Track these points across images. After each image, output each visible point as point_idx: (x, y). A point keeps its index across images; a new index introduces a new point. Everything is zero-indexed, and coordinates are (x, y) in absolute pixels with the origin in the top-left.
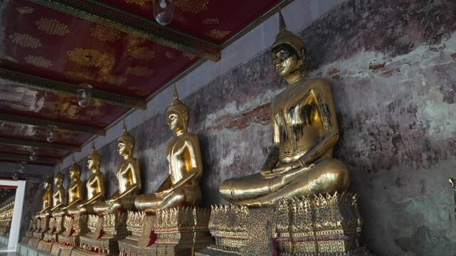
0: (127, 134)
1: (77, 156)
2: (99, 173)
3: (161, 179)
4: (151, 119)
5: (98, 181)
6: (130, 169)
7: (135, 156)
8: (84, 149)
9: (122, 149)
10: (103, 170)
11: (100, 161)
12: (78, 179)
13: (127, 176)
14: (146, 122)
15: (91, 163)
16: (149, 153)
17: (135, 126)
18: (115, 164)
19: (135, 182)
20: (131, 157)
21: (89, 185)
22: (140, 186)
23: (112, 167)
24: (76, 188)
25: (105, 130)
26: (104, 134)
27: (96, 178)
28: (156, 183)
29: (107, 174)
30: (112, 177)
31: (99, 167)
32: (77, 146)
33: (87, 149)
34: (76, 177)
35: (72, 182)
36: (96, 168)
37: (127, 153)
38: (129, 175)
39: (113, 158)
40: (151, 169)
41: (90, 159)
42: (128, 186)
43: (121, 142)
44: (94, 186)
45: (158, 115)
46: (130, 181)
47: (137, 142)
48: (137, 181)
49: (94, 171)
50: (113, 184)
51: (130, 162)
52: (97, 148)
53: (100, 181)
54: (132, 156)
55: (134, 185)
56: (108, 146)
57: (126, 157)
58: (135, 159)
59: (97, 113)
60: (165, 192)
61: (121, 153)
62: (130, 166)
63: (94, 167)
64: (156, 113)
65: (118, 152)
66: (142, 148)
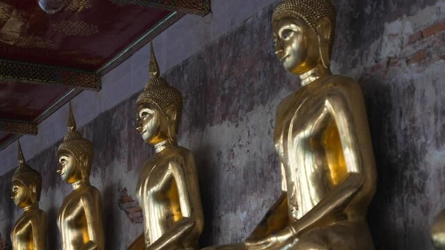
0: (161, 83)
1: (30, 145)
2: (88, 192)
4: (223, 41)
5: (87, 211)
6: (171, 179)
7: (183, 142)
8: (42, 127)
9: (148, 126)
10: (96, 182)
11: (90, 157)
12: (35, 207)
13: (166, 196)
14: (210, 49)
15: (67, 163)
16: (222, 134)
17: (180, 62)
18: (129, 169)
19: (185, 212)
20: (172, 145)
21: (63, 224)
22: (200, 224)
23: (122, 173)
24: (30, 228)
25: (101, 75)
26: (97, 86)
27: (82, 203)
28: (243, 216)
29: (109, 192)
30: (122, 201)
31: (88, 174)
32: (29, 119)
33: (53, 127)
34: (29, 203)
35: (17, 215)
36: (79, 177)
37: (163, 136)
38: (171, 194)
39: (124, 150)
40: (230, 177)
41: (64, 153)
42: (167, 223)
43: (147, 105)
44: (78, 224)
45: (242, 30)
46: (174, 210)
47: (187, 106)
48: (192, 210)
49: (76, 186)
50: (124, 220)
51: (172, 160)
52: (80, 124)
53: (92, 212)
54: (175, 143)
55: (184, 221)
56: (106, 116)
57: (160, 148)
58: (183, 152)
59: (76, 27)
60: (273, 239)
61: (146, 135)
62: (171, 170)
63: (74, 173)
64: (238, 24)
65: (139, 134)
66: (201, 121)
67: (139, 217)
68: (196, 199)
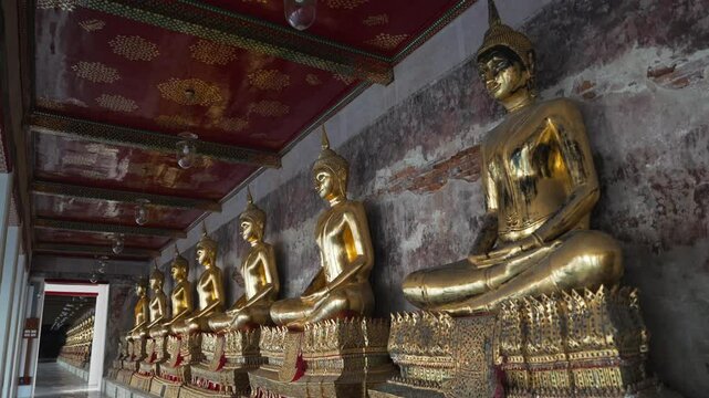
0: (254, 207)
1: (182, 244)
2: (215, 270)
3: (308, 275)
4: (288, 183)
5: (214, 282)
6: (260, 261)
7: (267, 241)
8: (190, 234)
9: (247, 232)
10: (219, 264)
11: (216, 249)
12: (185, 280)
13: (257, 271)
14: (281, 187)
15: (202, 254)
16: (289, 235)
17: (264, 195)
18: (238, 256)
19: (269, 280)
20: (261, 242)
21: (200, 289)
22: (277, 287)
23: (234, 259)
24: (182, 292)
25: (222, 202)
26: (219, 210)
27: (211, 277)
28: (301, 281)
29: (227, 270)
30: (234, 275)
31: (215, 260)
32: (182, 230)
33: (195, 234)
34: (182, 277)
35: (176, 285)
36: (209, 262)
37: (256, 237)
38: (260, 270)
39: (235, 246)
40: (295, 256)
41: (200, 248)
42: (259, 287)
43: (245, 220)
44: (209, 289)
45: (299, 177)
46: (262, 279)
47: (269, 219)
48: (272, 278)
49: (207, 267)
50: (236, 286)
51: (261, 251)
52: (210, 231)
53: (217, 282)
54: (262, 241)
55: (268, 285)
56: (225, 227)
57: (254, 244)
58: (267, 246)
59: (207, 177)
60: (316, 295)
61: (245, 237)
62: (260, 256)
63: (206, 260)
64: (296, 173)
65: (242, 236)
66: (277, 228)
67: (243, 285)
68: (275, 274)
